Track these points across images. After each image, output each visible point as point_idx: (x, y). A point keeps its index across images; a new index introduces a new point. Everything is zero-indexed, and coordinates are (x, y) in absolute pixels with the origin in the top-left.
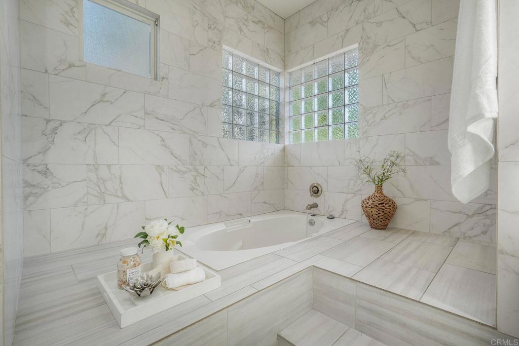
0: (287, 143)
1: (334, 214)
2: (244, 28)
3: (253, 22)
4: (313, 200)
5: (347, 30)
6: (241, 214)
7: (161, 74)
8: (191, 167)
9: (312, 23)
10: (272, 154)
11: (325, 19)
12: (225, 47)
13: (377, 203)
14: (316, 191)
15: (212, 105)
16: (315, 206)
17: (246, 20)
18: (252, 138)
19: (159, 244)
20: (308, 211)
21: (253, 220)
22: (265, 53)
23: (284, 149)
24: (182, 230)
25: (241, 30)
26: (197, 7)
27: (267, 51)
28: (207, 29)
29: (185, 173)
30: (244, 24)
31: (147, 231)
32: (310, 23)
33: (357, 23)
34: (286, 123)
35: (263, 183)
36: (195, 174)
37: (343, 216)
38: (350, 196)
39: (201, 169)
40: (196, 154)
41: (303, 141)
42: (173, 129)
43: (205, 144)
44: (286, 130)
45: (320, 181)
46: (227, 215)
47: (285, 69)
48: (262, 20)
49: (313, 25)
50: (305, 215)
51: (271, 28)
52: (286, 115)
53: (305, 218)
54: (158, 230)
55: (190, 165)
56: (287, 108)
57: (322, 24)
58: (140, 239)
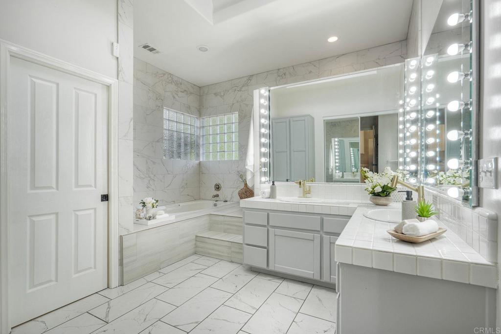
0: (201, 160)
2: (176, 96)
3: (181, 92)
4: (216, 193)
6: (174, 202)
8: (147, 176)
10: (193, 167)
11: (222, 94)
12: (164, 107)
13: (244, 191)
14: (218, 187)
16: (217, 196)
17: (177, 91)
18: (180, 157)
19: (150, 205)
20: (213, 199)
21: (181, 204)
22: (188, 109)
23: (200, 163)
24: (157, 201)
25: (174, 97)
26: (150, 89)
27: (189, 107)
28: (155, 99)
29: (144, 178)
30: (176, 94)
31: (144, 201)
32: (215, 94)
33: (238, 102)
34: (201, 148)
35: (187, 184)
36: (149, 179)
37: (232, 200)
38: (235, 189)
39: (152, 176)
40: (149, 168)
41: (211, 159)
42: (138, 156)
43: (154, 163)
44: (201, 152)
45: (220, 182)
46: (166, 202)
47: (200, 116)
48: (186, 89)
49: (216, 96)
50: (212, 201)
51: (191, 93)
52: (201, 143)
53: (212, 203)
54: (149, 201)
55: (147, 174)
56: (201, 139)
57: (221, 96)
58: (142, 204)
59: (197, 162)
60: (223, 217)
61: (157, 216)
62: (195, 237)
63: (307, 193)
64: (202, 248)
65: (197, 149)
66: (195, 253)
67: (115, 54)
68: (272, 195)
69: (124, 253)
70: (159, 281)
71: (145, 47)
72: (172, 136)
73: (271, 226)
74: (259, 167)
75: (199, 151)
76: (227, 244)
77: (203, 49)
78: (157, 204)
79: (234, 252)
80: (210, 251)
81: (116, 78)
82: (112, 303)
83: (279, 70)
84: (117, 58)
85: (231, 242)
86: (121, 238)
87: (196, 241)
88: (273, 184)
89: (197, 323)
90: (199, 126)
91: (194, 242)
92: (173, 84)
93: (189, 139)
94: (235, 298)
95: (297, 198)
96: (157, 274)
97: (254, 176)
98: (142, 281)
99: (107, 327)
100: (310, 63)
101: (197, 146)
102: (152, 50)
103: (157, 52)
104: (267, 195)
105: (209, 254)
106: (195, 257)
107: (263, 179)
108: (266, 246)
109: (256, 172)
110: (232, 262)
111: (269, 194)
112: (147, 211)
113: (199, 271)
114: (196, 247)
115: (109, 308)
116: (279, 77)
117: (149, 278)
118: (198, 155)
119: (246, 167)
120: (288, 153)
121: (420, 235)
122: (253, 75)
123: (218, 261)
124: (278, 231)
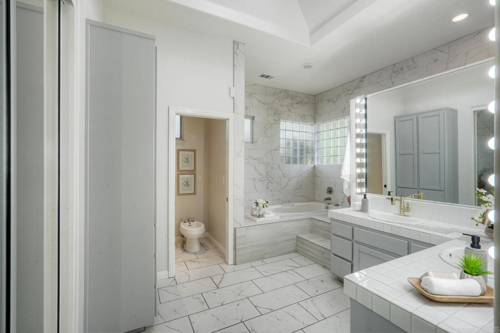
0: (316, 164)
1: (338, 203)
2: (291, 109)
3: (296, 104)
4: (328, 196)
5: (345, 108)
6: (289, 201)
7: (255, 140)
8: (266, 179)
9: (329, 101)
10: (307, 170)
11: (335, 100)
12: (281, 120)
14: (330, 191)
15: (275, 150)
16: (330, 199)
17: (292, 104)
18: (296, 163)
19: (261, 205)
20: (325, 201)
21: (296, 204)
22: (303, 118)
23: (314, 167)
24: (267, 202)
27: (304, 116)
29: (264, 181)
30: (291, 107)
31: (257, 201)
32: (328, 100)
34: (315, 152)
35: (301, 186)
36: (268, 181)
37: (343, 204)
39: (270, 179)
40: (268, 172)
41: (325, 163)
42: (259, 163)
43: (272, 168)
44: (316, 156)
45: (332, 186)
46: (283, 201)
47: (315, 123)
48: (302, 101)
49: (329, 102)
50: (324, 204)
51: (307, 103)
52: (316, 148)
53: (323, 205)
54: (261, 202)
55: (266, 177)
56: (316, 144)
57: (333, 102)
58: (255, 204)
59: (313, 165)
60: (322, 223)
61: (265, 215)
62: (296, 237)
63: (405, 210)
64: (301, 248)
65: (312, 153)
66: (296, 251)
67: (231, 96)
68: (364, 209)
69: (237, 241)
70: (259, 268)
71: (262, 76)
72: (289, 144)
73: (356, 241)
74: (355, 178)
75: (314, 155)
76: (322, 249)
77: (307, 67)
78: (267, 205)
79: (326, 258)
80: (308, 253)
81: (232, 111)
82: (225, 275)
83: (394, 65)
84: (234, 98)
85: (325, 248)
86: (235, 229)
87: (297, 240)
88: (365, 197)
89: (271, 310)
90: (314, 132)
91: (295, 242)
92: (289, 98)
93: (304, 145)
94: (311, 301)
95: (393, 215)
96: (260, 262)
97: (350, 186)
98: (249, 265)
99: (217, 291)
100: (435, 49)
101: (312, 150)
102: (267, 77)
103: (272, 78)
104: (359, 208)
105: (307, 254)
106: (294, 255)
107: (359, 190)
108: (350, 259)
109: (352, 182)
110: (324, 267)
111: (360, 207)
112: (260, 209)
113: (292, 268)
114: (297, 246)
115: (222, 278)
116: (394, 73)
117: (254, 264)
118: (313, 159)
119: (341, 177)
120: (416, 155)
121: (435, 293)
122: (365, 76)
123: (313, 263)
124: (363, 248)
